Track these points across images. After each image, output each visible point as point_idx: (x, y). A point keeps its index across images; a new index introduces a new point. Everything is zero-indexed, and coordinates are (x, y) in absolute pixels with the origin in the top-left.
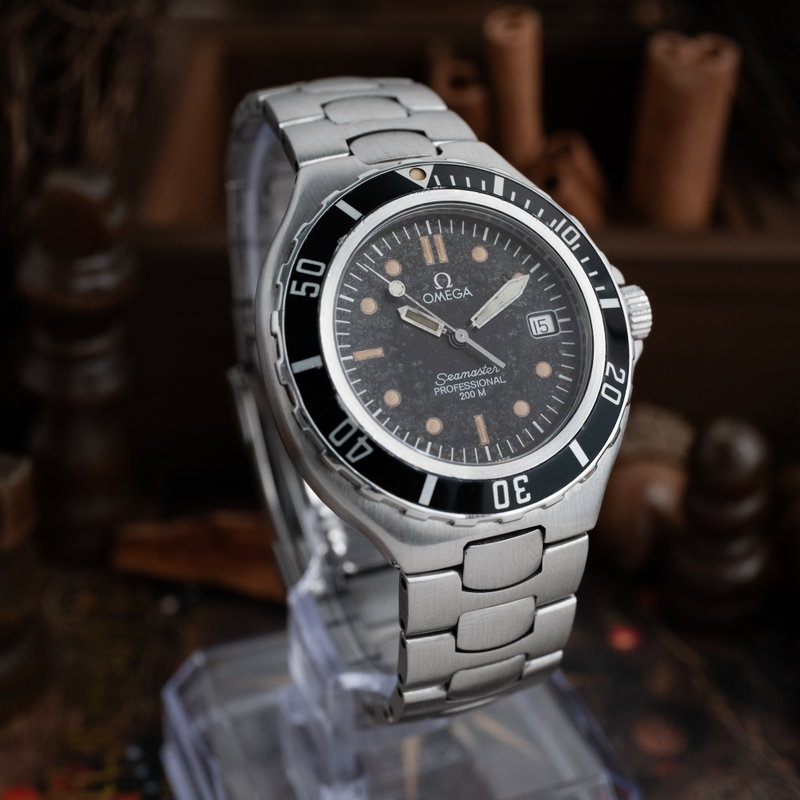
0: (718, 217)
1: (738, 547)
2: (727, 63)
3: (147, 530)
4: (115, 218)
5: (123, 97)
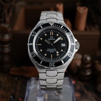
1: (88, 71)
4: (9, 30)
5: (11, 14)
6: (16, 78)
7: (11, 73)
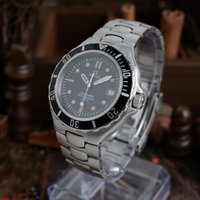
0: (179, 56)
2: (182, 17)
3: (36, 133)
5: (31, 26)
6: (42, 152)
7: (32, 141)
